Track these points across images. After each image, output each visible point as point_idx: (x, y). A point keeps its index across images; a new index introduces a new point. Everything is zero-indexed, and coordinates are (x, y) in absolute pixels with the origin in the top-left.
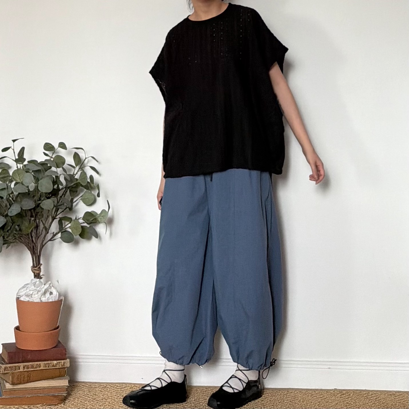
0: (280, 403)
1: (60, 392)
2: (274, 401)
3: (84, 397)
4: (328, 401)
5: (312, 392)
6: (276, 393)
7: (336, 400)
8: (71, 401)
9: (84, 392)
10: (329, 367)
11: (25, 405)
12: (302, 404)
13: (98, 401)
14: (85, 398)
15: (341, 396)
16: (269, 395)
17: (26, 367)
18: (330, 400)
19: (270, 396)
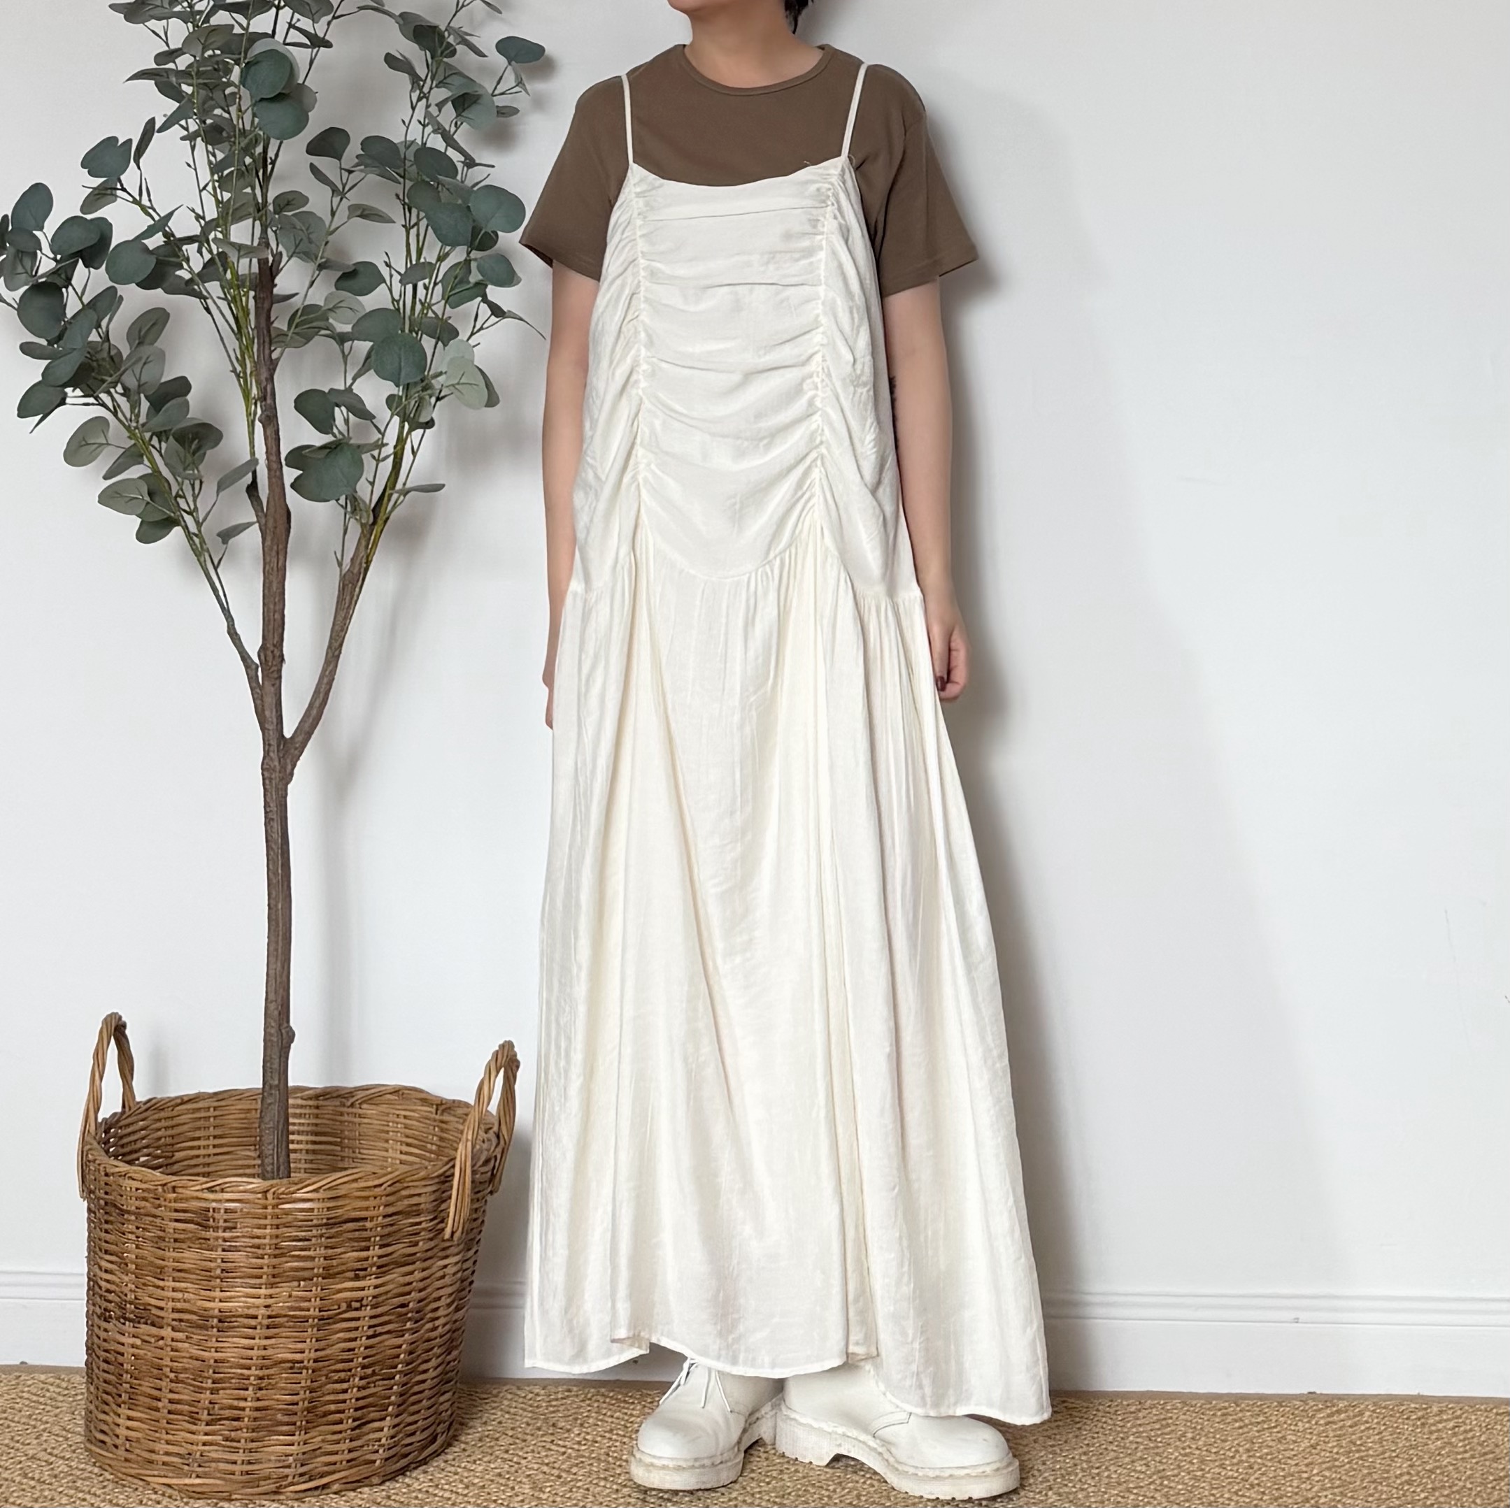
2: (1093, 1438)
4: (1284, 1437)
5: (1227, 1404)
7: (1311, 1433)
10: (1294, 1315)
12: (1190, 1448)
15: (1329, 1419)
18: (1289, 1432)
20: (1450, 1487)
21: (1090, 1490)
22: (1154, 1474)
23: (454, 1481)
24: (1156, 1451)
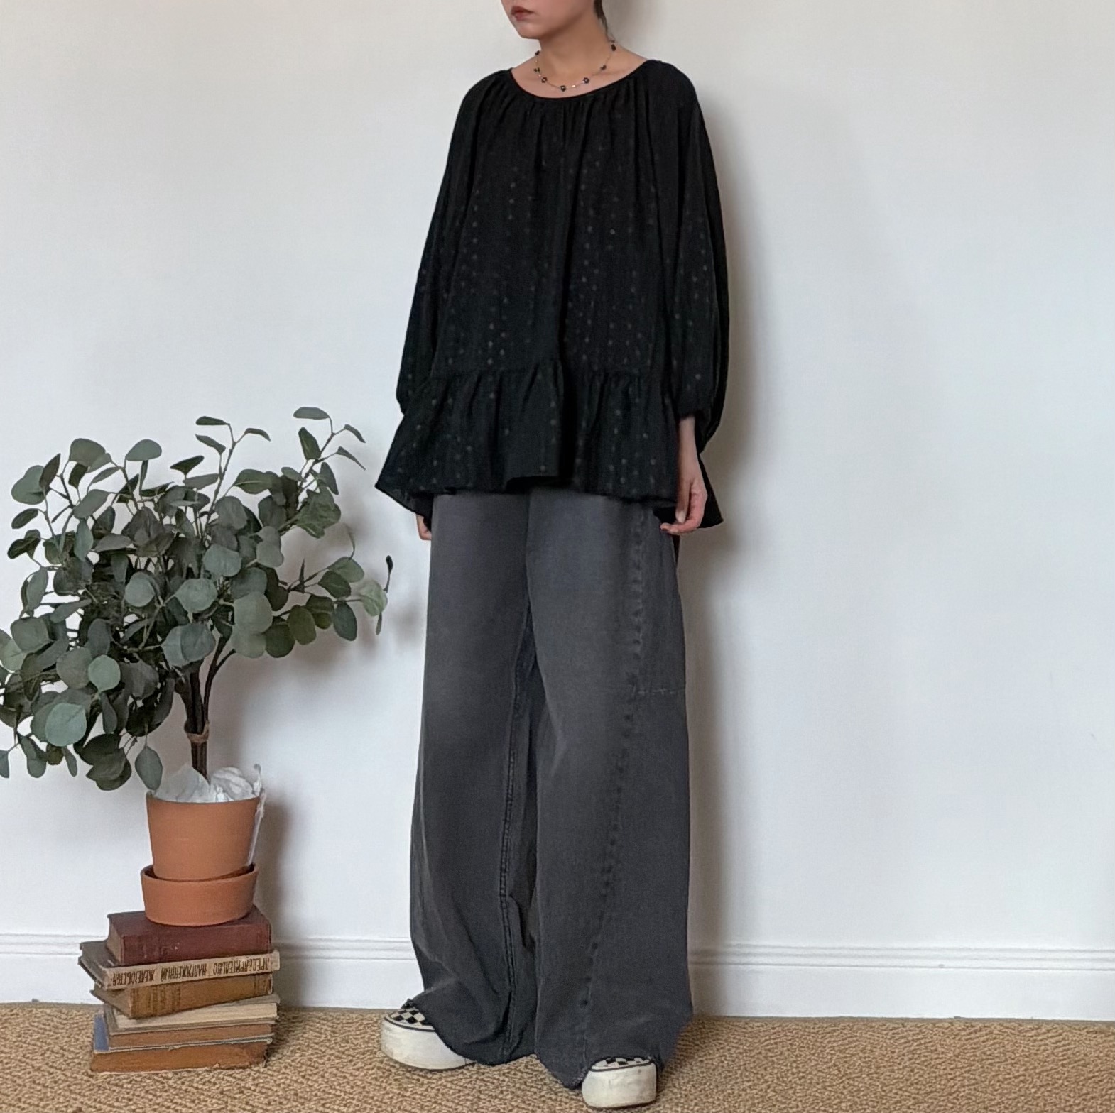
0: (813, 1054)
1: (255, 1035)
3: (317, 1046)
4: (936, 1050)
5: (896, 1026)
6: (807, 1030)
8: (284, 1058)
9: (321, 1033)
10: (939, 962)
11: (165, 1069)
12: (869, 1057)
13: (354, 1056)
14: (321, 1050)
15: (969, 1037)
16: (786, 1035)
17: (168, 973)
18: (939, 1046)
19: (790, 1038)
20: (1053, 1085)
21: (799, 1087)
22: (843, 1076)
23: (343, 1083)
24: (845, 1060)
